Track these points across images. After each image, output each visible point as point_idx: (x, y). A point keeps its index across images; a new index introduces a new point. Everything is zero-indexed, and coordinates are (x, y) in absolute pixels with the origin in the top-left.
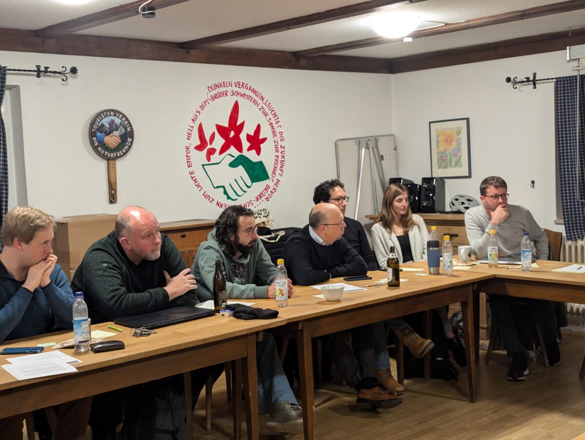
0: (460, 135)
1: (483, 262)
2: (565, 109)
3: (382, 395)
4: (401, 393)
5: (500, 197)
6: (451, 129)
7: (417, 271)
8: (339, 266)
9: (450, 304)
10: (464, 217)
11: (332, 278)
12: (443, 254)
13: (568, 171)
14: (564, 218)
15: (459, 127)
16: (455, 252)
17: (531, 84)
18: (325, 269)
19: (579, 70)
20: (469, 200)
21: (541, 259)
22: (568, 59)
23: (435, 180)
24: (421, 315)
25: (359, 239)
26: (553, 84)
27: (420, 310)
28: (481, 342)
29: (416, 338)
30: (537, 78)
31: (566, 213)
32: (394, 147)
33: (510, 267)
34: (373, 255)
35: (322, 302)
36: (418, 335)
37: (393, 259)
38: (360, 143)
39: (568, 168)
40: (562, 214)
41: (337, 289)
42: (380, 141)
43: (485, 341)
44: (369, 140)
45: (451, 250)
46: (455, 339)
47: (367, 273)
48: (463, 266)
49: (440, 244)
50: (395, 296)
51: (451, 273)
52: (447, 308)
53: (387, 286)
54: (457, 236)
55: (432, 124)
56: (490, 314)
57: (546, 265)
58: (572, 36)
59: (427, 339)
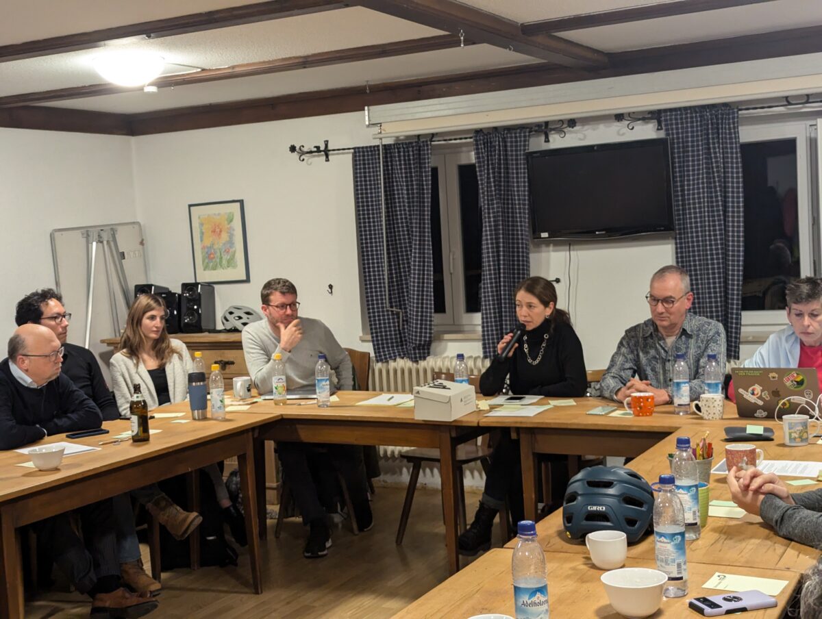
0: (232, 223)
1: (267, 397)
2: (366, 189)
3: (127, 598)
4: (156, 593)
5: (288, 307)
6: (219, 214)
7: (175, 417)
8: (59, 417)
9: (226, 459)
10: (241, 336)
11: (49, 435)
12: (211, 391)
13: (374, 271)
14: (372, 333)
15: (230, 213)
16: (229, 387)
17: (322, 155)
18: (37, 424)
19: (381, 139)
20: (248, 313)
21: (344, 390)
22: (367, 123)
23: (200, 286)
24: (182, 479)
25: (90, 375)
26: (351, 156)
27: (180, 473)
28: (269, 508)
29: (177, 512)
30: (330, 147)
31: (373, 327)
32: (140, 240)
33: (302, 403)
34: (112, 398)
35: (30, 473)
36: (178, 508)
37: (139, 402)
38: (88, 235)
39: (374, 267)
40: (369, 328)
41: (53, 452)
42: (118, 232)
43: (275, 506)
44: (102, 230)
45: (221, 384)
46: (232, 508)
47: (101, 425)
48: (240, 405)
49: (206, 376)
50: (143, 455)
51: (223, 417)
52: (221, 465)
53: (131, 441)
54: (233, 363)
55: (192, 208)
56: (281, 469)
57: (350, 396)
58: (370, 92)
59: (192, 511)
